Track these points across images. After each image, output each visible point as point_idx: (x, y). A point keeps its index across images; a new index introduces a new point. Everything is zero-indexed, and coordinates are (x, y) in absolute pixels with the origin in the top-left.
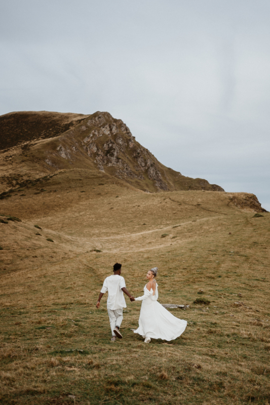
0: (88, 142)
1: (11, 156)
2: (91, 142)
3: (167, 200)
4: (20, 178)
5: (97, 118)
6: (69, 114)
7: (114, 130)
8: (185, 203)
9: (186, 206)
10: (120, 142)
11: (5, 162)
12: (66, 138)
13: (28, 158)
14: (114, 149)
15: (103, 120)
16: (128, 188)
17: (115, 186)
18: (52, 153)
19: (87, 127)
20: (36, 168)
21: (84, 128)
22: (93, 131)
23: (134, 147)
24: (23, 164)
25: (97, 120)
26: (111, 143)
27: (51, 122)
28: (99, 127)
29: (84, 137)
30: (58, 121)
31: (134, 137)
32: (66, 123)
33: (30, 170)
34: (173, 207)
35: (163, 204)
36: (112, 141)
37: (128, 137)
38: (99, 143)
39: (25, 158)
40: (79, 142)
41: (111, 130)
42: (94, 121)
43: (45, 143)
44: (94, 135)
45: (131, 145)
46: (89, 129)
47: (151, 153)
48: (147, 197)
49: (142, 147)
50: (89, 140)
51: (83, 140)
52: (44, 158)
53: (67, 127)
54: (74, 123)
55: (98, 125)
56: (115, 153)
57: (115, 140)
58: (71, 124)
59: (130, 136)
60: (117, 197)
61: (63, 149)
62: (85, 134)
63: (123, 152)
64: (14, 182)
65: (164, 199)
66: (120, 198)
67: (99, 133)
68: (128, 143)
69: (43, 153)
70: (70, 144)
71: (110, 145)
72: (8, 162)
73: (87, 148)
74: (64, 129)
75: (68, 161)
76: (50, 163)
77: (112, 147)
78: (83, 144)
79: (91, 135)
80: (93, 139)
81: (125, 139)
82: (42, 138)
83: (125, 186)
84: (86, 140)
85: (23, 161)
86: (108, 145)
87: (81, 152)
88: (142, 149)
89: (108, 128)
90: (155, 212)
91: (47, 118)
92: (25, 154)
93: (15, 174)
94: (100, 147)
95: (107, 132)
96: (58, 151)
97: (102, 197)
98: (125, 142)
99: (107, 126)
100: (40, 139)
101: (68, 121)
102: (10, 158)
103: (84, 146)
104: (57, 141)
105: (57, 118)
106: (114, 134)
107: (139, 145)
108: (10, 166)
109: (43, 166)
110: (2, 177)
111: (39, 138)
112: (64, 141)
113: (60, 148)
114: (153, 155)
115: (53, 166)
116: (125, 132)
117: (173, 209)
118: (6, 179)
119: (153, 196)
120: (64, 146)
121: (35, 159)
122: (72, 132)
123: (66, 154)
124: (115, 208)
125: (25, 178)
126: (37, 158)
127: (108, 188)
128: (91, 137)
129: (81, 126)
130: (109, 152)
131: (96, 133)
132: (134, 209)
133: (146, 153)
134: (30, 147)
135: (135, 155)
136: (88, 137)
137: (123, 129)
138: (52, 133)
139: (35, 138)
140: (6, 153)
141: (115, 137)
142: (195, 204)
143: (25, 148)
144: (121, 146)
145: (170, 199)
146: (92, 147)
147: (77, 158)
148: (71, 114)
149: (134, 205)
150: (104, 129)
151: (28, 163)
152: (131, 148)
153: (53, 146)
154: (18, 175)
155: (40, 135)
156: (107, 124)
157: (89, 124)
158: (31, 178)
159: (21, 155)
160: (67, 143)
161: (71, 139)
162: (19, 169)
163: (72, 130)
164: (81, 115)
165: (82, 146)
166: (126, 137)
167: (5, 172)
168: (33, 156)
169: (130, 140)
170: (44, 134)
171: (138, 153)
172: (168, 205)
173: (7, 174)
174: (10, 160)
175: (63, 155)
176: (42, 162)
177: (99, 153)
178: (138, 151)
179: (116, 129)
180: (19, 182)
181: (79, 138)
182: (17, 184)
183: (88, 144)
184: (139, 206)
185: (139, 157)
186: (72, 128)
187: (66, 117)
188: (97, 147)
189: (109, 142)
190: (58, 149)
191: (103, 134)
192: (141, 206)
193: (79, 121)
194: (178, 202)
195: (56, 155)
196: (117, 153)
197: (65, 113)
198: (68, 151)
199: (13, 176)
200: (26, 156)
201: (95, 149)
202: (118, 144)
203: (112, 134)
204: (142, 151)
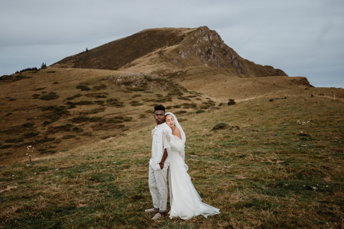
0: (196, 47)
1: (153, 59)
2: (197, 46)
3: (256, 82)
4: (165, 72)
5: (200, 31)
6: (181, 28)
7: (211, 38)
8: (266, 84)
9: (268, 85)
10: (215, 45)
11: (151, 63)
12: (183, 46)
13: (163, 59)
14: (212, 50)
15: (204, 32)
16: (230, 76)
17: (222, 75)
18: (176, 56)
19: (195, 37)
20: (170, 65)
21: (193, 38)
22: (199, 40)
23: (224, 47)
24: (162, 63)
25: (200, 32)
26: (210, 46)
27: (171, 35)
28: (201, 36)
29: (193, 44)
30: (175, 33)
31: (223, 41)
32: (180, 35)
33: (167, 67)
34: (260, 86)
35: (254, 84)
36: (211, 45)
37: (219, 41)
38: (202, 47)
39: (162, 60)
40: (191, 47)
41: (209, 38)
42: (198, 33)
43: (172, 49)
44: (199, 42)
45: (222, 47)
46: (196, 39)
47: (234, 51)
48: (244, 81)
49: (229, 47)
50: (196, 45)
51: (192, 45)
52: (173, 59)
53: (182, 38)
54: (186, 35)
55: (201, 35)
56: (213, 53)
57: (212, 44)
58: (184, 36)
59: (221, 40)
60: (226, 81)
61: (183, 52)
62: (193, 42)
63: (217, 52)
64: (162, 74)
65: (254, 82)
66: (227, 82)
67: (202, 40)
68: (220, 45)
69: (172, 56)
70: (186, 49)
71: (209, 48)
72: (153, 62)
73: (195, 51)
74: (180, 39)
75: (186, 60)
76: (176, 62)
77: (210, 49)
78: (193, 48)
79: (198, 42)
80: (199, 45)
81: (218, 43)
82: (168, 46)
83: (228, 75)
84: (194, 46)
85: (161, 62)
86: (208, 48)
87: (192, 54)
88: (229, 49)
89: (207, 37)
90: (250, 89)
91: (167, 32)
92: (162, 57)
93: (160, 70)
94: (203, 49)
95: (207, 40)
96: (180, 54)
97: (217, 82)
98: (218, 45)
99: (207, 36)
100: (167, 46)
101: (181, 34)
102: (153, 60)
103: (193, 49)
104: (179, 48)
105: (174, 32)
106: (211, 40)
107: (227, 46)
108: (155, 65)
109: (173, 64)
110: (154, 72)
111: (165, 46)
112: (183, 47)
113: (181, 52)
114: (235, 52)
115: (178, 63)
116: (218, 38)
117: (260, 87)
118: (156, 73)
119: (247, 80)
120: (183, 51)
121: (168, 60)
122: (186, 41)
123: (185, 56)
124: (227, 88)
125: (167, 72)
126: (169, 59)
127: (219, 76)
128: (198, 44)
129: (191, 37)
130: (209, 52)
131: (201, 41)
132: (238, 88)
133: (231, 51)
134: (164, 53)
135: (224, 53)
136: (196, 43)
137: (216, 36)
138: (173, 42)
139: (163, 47)
140: (150, 57)
141: (212, 42)
142: (272, 84)
143: (160, 53)
144: (215, 47)
145: (257, 81)
146: (198, 49)
147: (190, 58)
148: (183, 28)
149: (238, 85)
150: (204, 38)
151: (164, 62)
152: (222, 49)
153: (177, 51)
154: (162, 70)
155: (166, 44)
156: (206, 34)
157: (195, 35)
158: (171, 72)
159: (159, 58)
160: (184, 49)
161: (186, 46)
162: (160, 66)
163: (185, 40)
164: (189, 29)
165: (192, 50)
166: (218, 42)
167: (153, 68)
168: (166, 58)
169: (221, 43)
170: (169, 43)
171: (227, 52)
172: (257, 85)
173: (156, 70)
174: (154, 61)
175: (183, 56)
176: (172, 61)
177: (203, 53)
178: (227, 50)
179: (212, 37)
180: (164, 74)
181: (190, 45)
182: (164, 75)
183: (196, 48)
184: (241, 86)
185: (227, 54)
186: (185, 39)
187: (179, 30)
188: (201, 49)
189: (209, 46)
190: (180, 53)
191: (205, 41)
192: (242, 86)
193: (189, 33)
194: (262, 83)
195: (179, 57)
196: (214, 52)
197: (179, 28)
198: (186, 53)
199: (160, 71)
200: (162, 58)
201: (200, 51)
202: (214, 46)
203: (209, 40)
204: (228, 50)
